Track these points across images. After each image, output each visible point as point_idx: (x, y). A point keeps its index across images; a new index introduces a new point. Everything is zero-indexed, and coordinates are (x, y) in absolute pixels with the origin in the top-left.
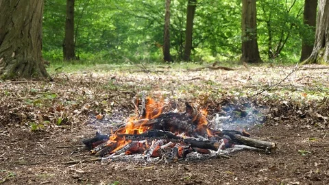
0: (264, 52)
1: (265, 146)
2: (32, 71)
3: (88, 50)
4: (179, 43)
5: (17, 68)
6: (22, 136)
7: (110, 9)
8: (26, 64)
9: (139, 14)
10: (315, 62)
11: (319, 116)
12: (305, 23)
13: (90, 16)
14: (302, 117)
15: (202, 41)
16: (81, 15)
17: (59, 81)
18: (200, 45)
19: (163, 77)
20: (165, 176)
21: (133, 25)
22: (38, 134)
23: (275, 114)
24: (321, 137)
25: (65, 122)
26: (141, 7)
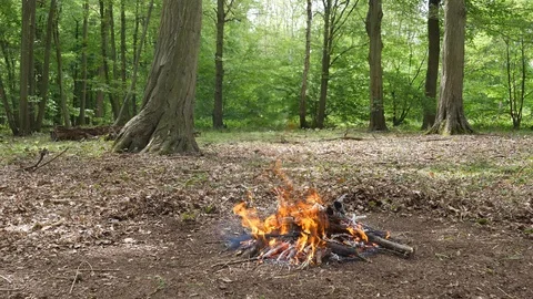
0: (389, 120)
1: (404, 251)
2: (185, 148)
3: (234, 118)
4: (313, 111)
5: (172, 144)
6: (175, 226)
7: (254, 83)
8: (180, 140)
9: (279, 87)
10: (437, 132)
11: (451, 208)
12: (427, 95)
13: (237, 88)
14: (435, 208)
15: (334, 110)
16: (228, 88)
17: (210, 156)
18: (333, 113)
19: (301, 149)
20: (309, 289)
21: (274, 96)
22: (189, 224)
23: (408, 204)
24: (455, 235)
25: (214, 210)
26: (281, 80)
